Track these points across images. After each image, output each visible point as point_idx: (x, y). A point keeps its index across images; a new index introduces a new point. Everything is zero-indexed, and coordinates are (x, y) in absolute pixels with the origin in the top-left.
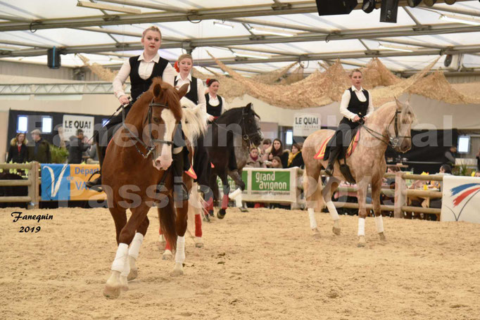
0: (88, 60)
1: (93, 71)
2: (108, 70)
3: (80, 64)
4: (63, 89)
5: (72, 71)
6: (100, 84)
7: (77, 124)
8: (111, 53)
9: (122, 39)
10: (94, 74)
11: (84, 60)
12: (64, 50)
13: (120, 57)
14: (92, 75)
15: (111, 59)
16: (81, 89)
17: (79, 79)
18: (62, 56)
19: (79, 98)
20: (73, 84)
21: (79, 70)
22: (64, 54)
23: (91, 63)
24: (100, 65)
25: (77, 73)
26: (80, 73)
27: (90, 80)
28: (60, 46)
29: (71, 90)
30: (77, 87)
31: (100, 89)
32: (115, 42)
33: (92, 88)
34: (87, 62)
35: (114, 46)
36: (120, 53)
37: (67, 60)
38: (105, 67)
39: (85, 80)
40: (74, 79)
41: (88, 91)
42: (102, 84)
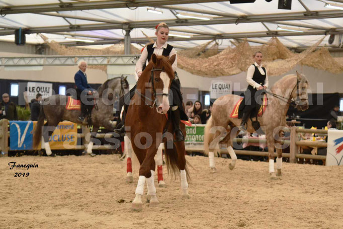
0: (48, 39)
1: (51, 47)
2: (63, 47)
3: (41, 41)
4: (27, 61)
5: (34, 48)
6: (57, 57)
7: (38, 89)
8: (66, 33)
9: (74, 22)
10: (52, 50)
11: (44, 38)
12: (29, 31)
13: (73, 36)
14: (51, 50)
15: (66, 38)
16: (42, 61)
17: (40, 53)
18: (27, 35)
19: (40, 68)
20: (35, 58)
21: (40, 47)
22: (28, 34)
23: (49, 41)
24: (57, 43)
25: (38, 49)
26: (41, 49)
27: (49, 54)
28: (25, 27)
29: (34, 62)
30: (38, 60)
31: (57, 62)
32: (68, 24)
33: (50, 61)
34: (47, 40)
35: (68, 28)
36: (73, 33)
37: (31, 39)
38: (61, 44)
39: (45, 54)
40: (36, 53)
41: (47, 63)
42: (59, 57)
